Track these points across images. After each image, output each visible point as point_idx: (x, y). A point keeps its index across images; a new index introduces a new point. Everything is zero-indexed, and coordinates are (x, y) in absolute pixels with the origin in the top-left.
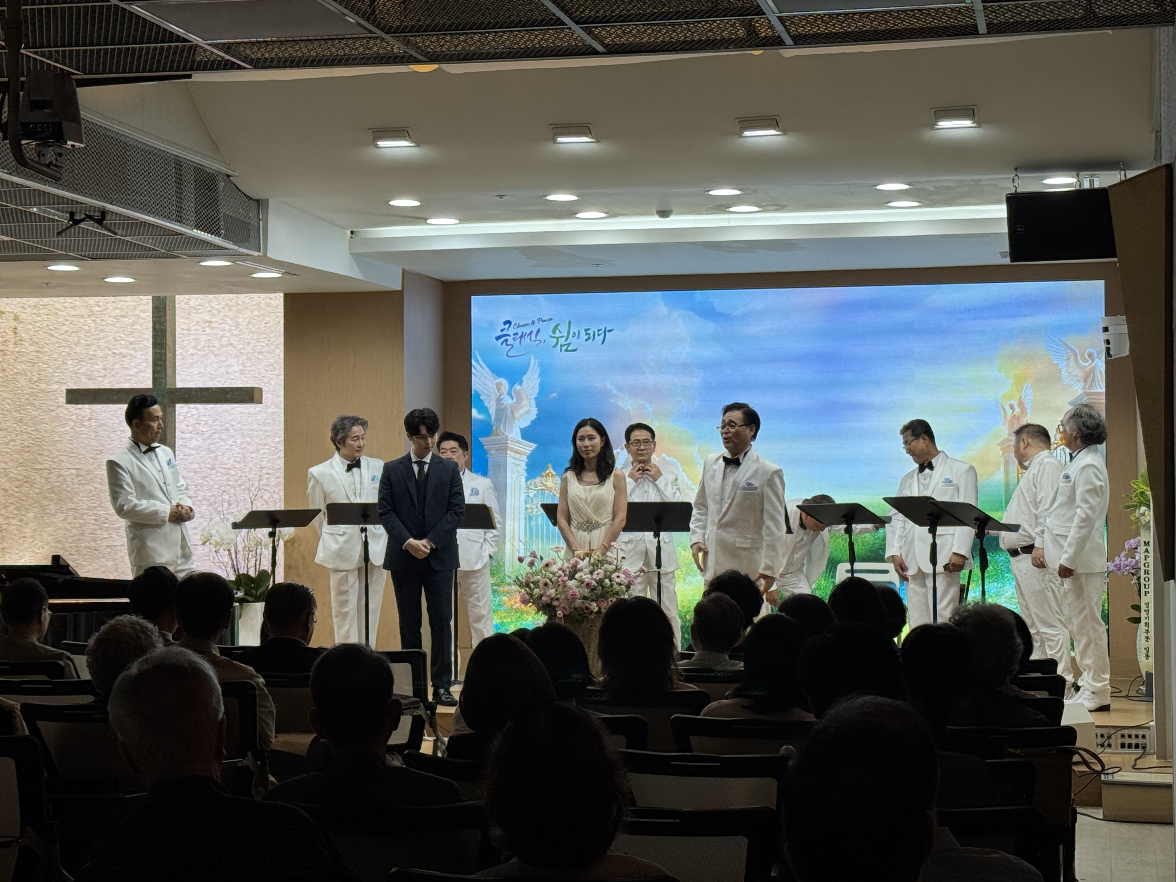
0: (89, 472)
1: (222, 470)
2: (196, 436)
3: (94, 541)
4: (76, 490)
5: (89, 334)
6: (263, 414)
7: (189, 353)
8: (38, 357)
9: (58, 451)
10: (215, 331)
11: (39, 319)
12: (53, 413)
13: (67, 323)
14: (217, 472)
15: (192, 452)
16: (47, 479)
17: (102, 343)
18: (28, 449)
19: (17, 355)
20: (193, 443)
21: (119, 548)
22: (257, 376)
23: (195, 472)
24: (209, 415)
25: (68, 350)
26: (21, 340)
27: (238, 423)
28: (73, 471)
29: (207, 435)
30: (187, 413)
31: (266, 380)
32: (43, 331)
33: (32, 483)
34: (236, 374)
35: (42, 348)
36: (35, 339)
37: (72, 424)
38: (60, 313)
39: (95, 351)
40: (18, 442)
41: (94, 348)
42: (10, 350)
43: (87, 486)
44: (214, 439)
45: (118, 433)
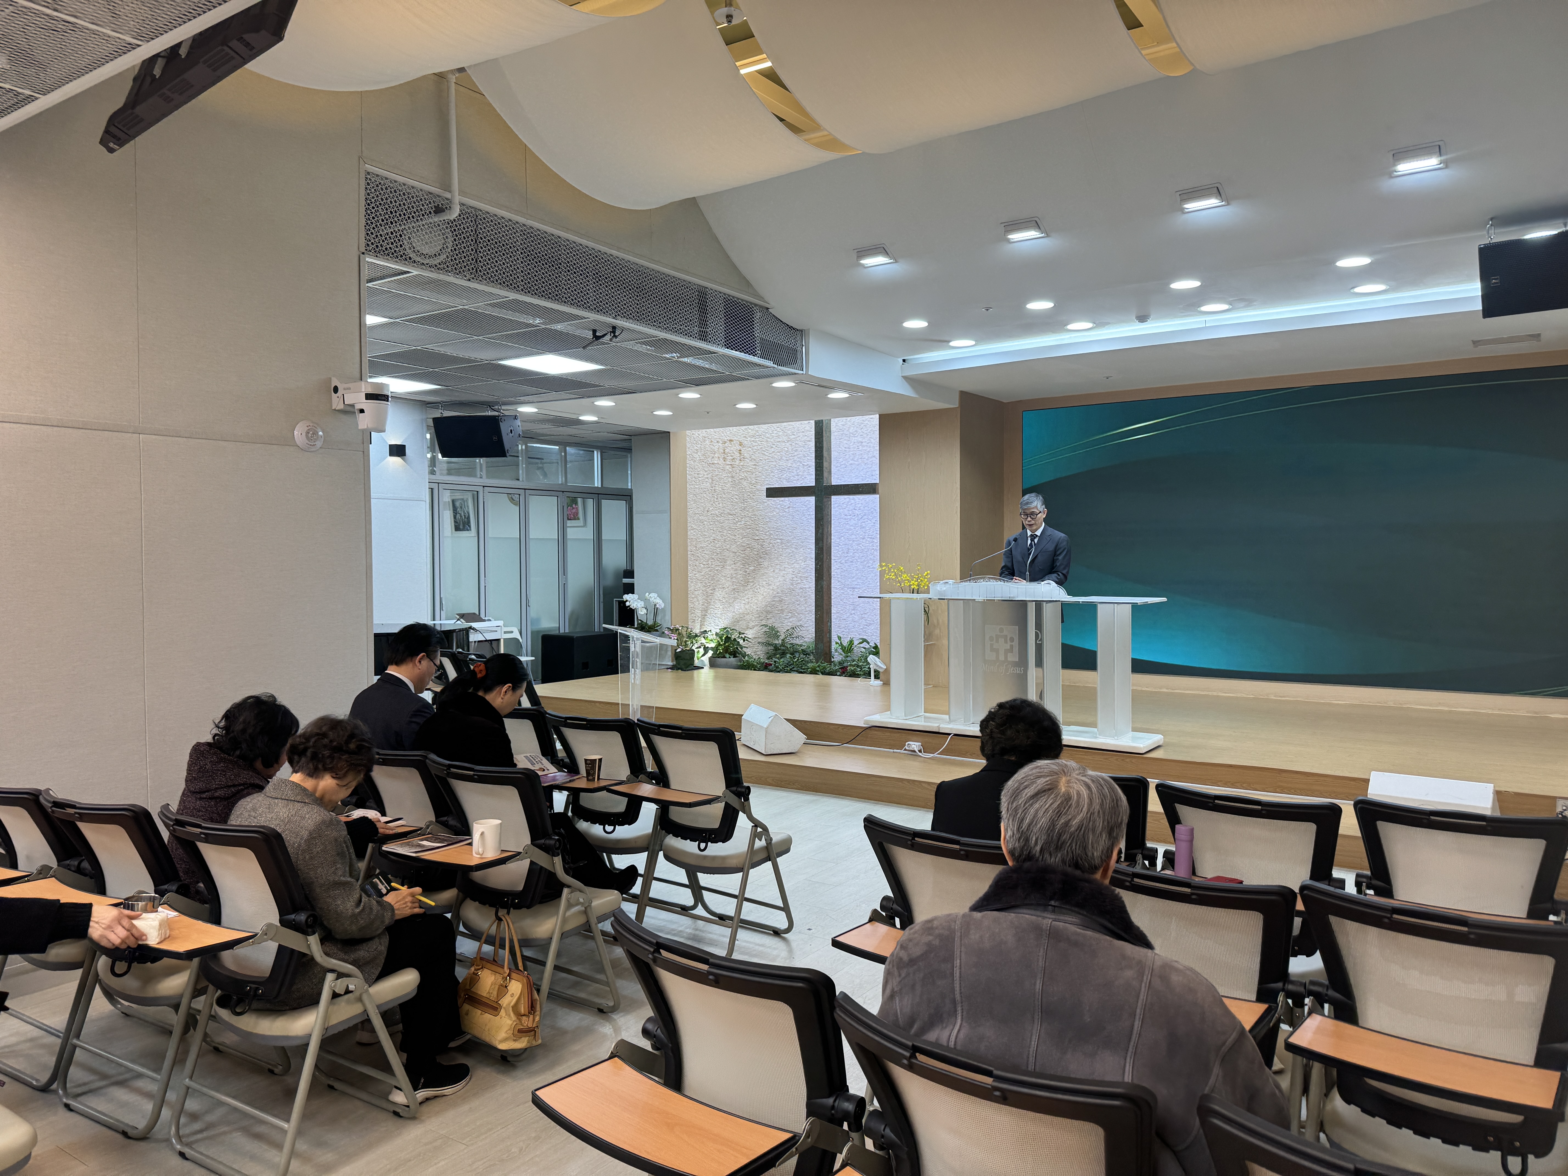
0: (788, 541)
1: (869, 539)
3: (792, 584)
4: (781, 553)
5: (787, 453)
8: (755, 468)
9: (769, 528)
10: (864, 448)
11: (756, 444)
12: (766, 504)
13: (774, 446)
14: (866, 541)
15: (852, 528)
16: (762, 545)
17: (795, 458)
18: (749, 527)
19: (741, 467)
20: (852, 522)
21: (807, 589)
23: (853, 541)
25: (774, 463)
26: (744, 458)
28: (778, 541)
29: (860, 517)
32: (759, 452)
33: (752, 548)
35: (758, 463)
36: (753, 457)
37: (778, 511)
38: (769, 440)
39: (792, 464)
40: (743, 522)
41: (790, 461)
42: (737, 464)
43: (787, 550)
44: (864, 519)
45: (807, 516)
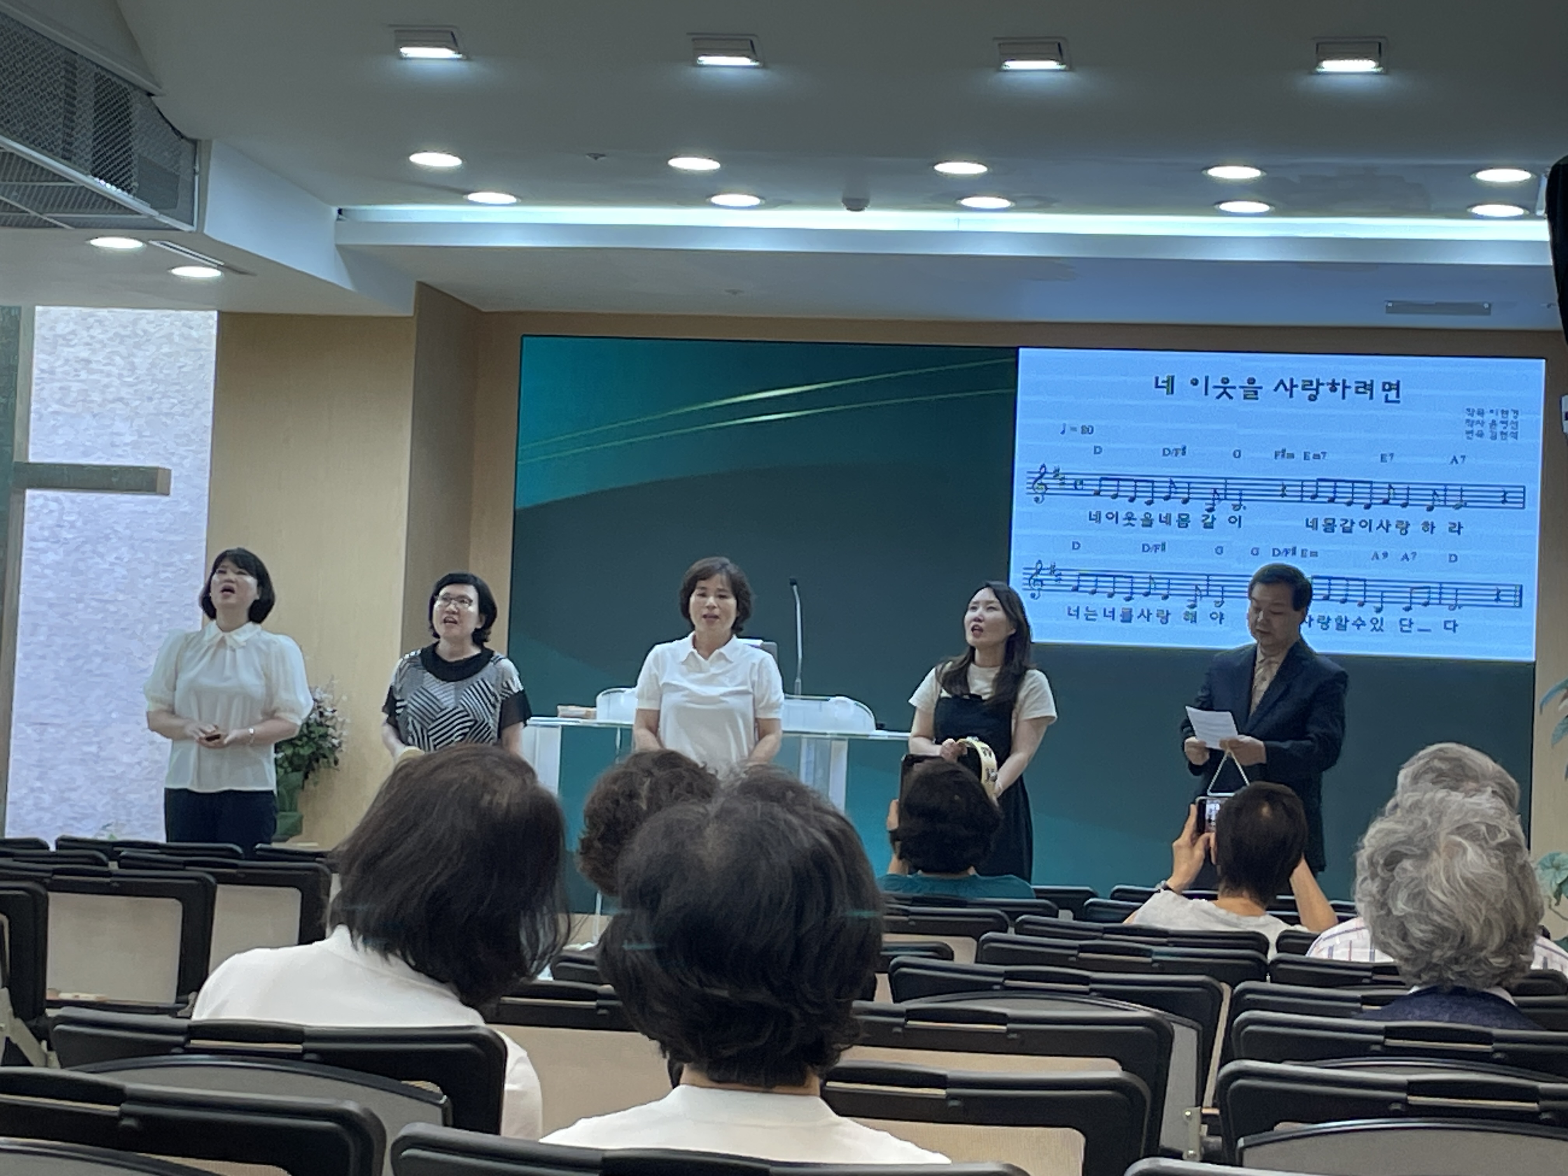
2: (56, 546)
6: (168, 515)
7: (50, 410)
14: (87, 606)
22: (162, 452)
24: (79, 513)
27: (127, 528)
29: (72, 545)
30: (42, 507)
31: (175, 459)
34: (126, 448)
44: (83, 553)
